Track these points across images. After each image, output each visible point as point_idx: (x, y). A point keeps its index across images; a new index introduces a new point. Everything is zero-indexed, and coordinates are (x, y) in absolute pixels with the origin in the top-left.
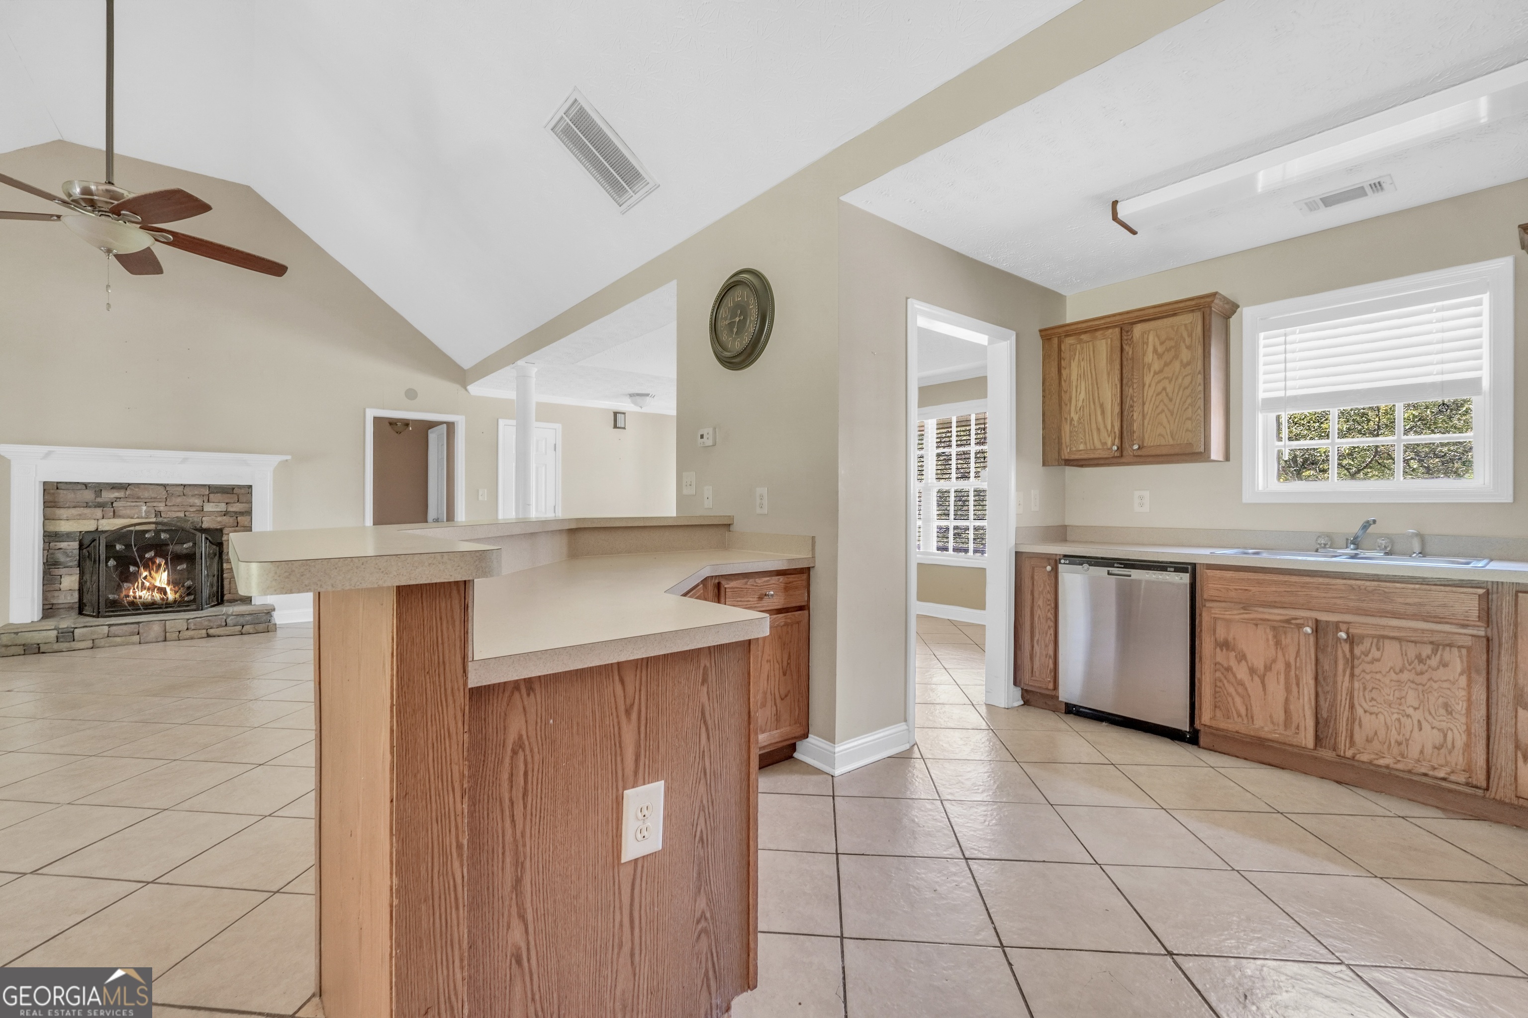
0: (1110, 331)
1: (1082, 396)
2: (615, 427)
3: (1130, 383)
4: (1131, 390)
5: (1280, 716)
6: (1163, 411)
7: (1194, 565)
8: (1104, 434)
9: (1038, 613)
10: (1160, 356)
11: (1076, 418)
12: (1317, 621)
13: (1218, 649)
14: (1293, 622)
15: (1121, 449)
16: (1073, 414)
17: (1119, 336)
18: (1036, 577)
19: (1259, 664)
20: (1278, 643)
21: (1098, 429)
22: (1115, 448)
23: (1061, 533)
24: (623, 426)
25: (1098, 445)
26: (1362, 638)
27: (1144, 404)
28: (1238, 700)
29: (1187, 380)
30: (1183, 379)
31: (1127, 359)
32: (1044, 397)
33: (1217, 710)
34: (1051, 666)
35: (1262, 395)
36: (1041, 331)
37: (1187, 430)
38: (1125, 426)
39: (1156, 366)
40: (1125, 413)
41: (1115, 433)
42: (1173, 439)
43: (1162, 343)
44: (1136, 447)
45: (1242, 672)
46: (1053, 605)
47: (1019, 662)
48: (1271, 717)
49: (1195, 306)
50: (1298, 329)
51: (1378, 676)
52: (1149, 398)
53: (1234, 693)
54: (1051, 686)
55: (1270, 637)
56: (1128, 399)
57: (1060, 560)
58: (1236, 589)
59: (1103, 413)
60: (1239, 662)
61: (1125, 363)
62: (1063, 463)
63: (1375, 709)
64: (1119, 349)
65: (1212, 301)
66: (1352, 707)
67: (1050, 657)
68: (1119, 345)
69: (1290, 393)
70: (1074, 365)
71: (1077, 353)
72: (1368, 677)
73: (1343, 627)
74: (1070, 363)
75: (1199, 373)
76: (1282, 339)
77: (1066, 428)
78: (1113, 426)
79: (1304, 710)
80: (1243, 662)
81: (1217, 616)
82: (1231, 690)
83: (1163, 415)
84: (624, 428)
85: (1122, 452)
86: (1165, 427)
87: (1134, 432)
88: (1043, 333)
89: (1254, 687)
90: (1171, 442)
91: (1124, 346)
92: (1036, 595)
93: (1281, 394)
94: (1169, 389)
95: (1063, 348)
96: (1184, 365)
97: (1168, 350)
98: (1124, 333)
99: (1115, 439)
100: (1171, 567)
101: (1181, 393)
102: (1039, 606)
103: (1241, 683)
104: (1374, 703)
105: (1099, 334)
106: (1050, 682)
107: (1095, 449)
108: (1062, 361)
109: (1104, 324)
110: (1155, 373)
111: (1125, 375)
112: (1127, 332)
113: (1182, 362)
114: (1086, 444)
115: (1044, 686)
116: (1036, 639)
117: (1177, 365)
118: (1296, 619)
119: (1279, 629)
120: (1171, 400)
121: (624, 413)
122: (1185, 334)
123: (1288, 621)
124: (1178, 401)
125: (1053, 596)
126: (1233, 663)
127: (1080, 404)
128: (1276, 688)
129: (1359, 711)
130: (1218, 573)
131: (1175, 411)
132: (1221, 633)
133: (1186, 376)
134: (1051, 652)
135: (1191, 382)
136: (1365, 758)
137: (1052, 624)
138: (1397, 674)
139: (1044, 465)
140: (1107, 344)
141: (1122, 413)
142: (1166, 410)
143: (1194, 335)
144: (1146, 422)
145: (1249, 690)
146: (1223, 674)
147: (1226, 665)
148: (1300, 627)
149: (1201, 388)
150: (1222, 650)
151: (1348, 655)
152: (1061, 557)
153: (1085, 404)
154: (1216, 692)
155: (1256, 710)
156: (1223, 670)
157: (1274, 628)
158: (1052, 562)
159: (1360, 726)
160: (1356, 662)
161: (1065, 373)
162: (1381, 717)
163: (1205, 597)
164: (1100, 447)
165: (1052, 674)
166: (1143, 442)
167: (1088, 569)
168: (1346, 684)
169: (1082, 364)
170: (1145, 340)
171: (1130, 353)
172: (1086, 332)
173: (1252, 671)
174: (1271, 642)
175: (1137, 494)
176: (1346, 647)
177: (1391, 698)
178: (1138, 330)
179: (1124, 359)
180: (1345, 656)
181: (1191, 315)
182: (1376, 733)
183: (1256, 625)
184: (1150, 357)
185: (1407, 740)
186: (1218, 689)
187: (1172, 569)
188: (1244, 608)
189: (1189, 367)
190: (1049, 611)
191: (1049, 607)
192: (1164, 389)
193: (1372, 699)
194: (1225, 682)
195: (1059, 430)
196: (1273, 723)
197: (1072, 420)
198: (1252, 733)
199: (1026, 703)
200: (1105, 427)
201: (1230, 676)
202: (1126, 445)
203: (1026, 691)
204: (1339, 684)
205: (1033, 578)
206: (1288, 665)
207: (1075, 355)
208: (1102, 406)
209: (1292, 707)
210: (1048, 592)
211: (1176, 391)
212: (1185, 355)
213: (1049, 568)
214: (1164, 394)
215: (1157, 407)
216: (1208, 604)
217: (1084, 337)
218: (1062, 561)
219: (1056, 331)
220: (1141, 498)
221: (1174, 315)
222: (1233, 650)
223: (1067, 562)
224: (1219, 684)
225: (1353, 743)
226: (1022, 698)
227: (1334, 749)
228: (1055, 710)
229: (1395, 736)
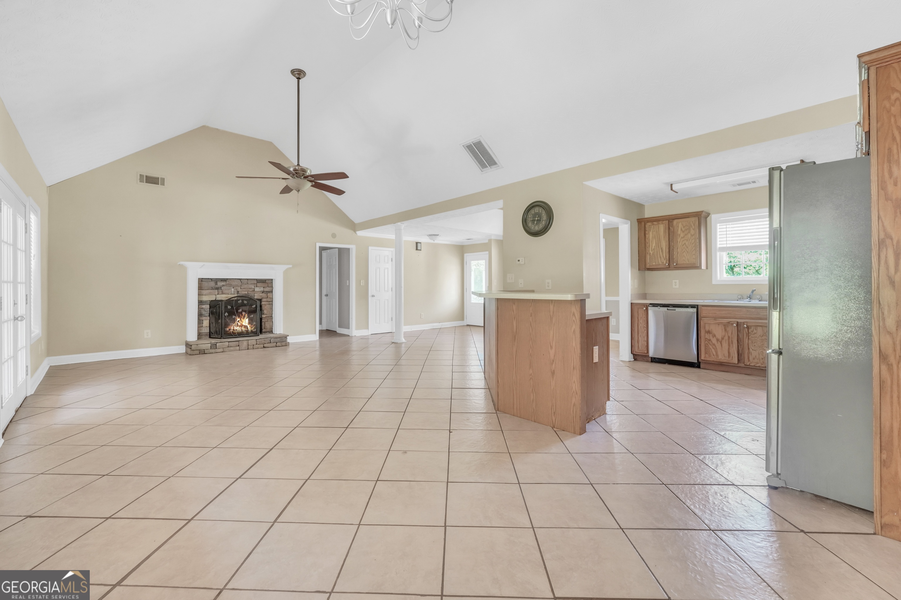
0: (665, 221)
1: (654, 245)
2: (417, 249)
3: (672, 241)
4: (673, 243)
5: (727, 354)
6: (684, 251)
7: (698, 305)
8: (663, 259)
9: (640, 325)
10: (683, 232)
11: (651, 253)
12: (737, 322)
13: (706, 334)
14: (730, 323)
15: (669, 264)
16: (650, 251)
17: (668, 224)
18: (639, 312)
19: (720, 338)
20: (725, 330)
21: (660, 257)
22: (667, 264)
23: (644, 296)
24: (420, 249)
25: (660, 263)
26: (751, 326)
27: (678, 249)
28: (713, 350)
29: (693, 241)
30: (692, 241)
31: (671, 232)
32: (638, 244)
33: (706, 354)
34: (646, 344)
35: (718, 246)
36: (637, 219)
37: (693, 258)
38: (670, 257)
39: (682, 235)
40: (671, 252)
41: (667, 259)
42: (688, 262)
43: (684, 227)
44: (675, 264)
45: (714, 341)
46: (646, 322)
47: (633, 344)
48: (724, 355)
49: (695, 215)
50: (730, 223)
51: (756, 338)
52: (679, 246)
53: (712, 348)
54: (646, 352)
55: (723, 328)
56: (672, 247)
57: (649, 305)
58: (712, 313)
59: (662, 251)
60: (713, 337)
61: (670, 233)
62: (647, 269)
63: (755, 349)
64: (668, 228)
65: (702, 214)
66: (749, 349)
67: (645, 341)
68: (668, 227)
69: (728, 246)
70: (651, 233)
71: (652, 229)
72: (753, 339)
73: (746, 323)
74: (649, 232)
75: (698, 238)
76: (725, 226)
77: (648, 257)
78: (666, 256)
79: (734, 351)
80: (715, 337)
81: (706, 322)
82: (711, 347)
83: (685, 253)
84: (421, 250)
85: (669, 266)
86: (685, 257)
87: (674, 259)
88: (638, 220)
89: (718, 345)
90: (688, 263)
91: (670, 227)
92: (639, 318)
93: (725, 246)
94: (687, 244)
95: (646, 226)
96: (692, 236)
97: (686, 230)
98: (670, 222)
99: (667, 261)
100: (690, 306)
101: (691, 245)
102: (641, 322)
103: (714, 345)
104: (755, 347)
105: (660, 222)
106: (645, 350)
107: (659, 265)
108: (646, 232)
109: (662, 219)
110: (682, 238)
111: (670, 238)
112: (671, 222)
113: (691, 234)
114: (655, 263)
115: (643, 352)
116: (639, 335)
117: (689, 235)
118: (731, 322)
119: (726, 326)
120: (687, 248)
121: (421, 243)
122: (692, 225)
123: (729, 323)
124: (690, 248)
125: (646, 319)
126: (711, 338)
127: (653, 248)
128: (725, 345)
129: (751, 350)
130: (705, 308)
131: (689, 252)
132: (707, 328)
133: (693, 239)
134: (646, 339)
135: (695, 242)
136: (752, 364)
137: (646, 329)
138: (761, 337)
139: (639, 270)
140: (663, 226)
141: (669, 251)
142: (686, 251)
143: (695, 225)
144: (678, 255)
145: (717, 346)
146: (708, 342)
147: (709, 339)
148: (732, 324)
149: (698, 244)
150: (707, 334)
151: (747, 332)
152: (649, 304)
153: (655, 248)
154: (706, 348)
155: (719, 353)
156: (708, 341)
157: (724, 325)
158: (646, 306)
159: (751, 355)
160: (750, 334)
161: (647, 236)
162: (757, 351)
163: (702, 316)
164: (661, 264)
165: (646, 347)
166: (677, 262)
167: (660, 308)
168: (747, 341)
169: (654, 233)
170: (678, 226)
171: (672, 230)
172: (655, 221)
173: (718, 340)
174: (724, 330)
175: (674, 281)
176: (746, 330)
177: (760, 345)
178: (675, 222)
179: (670, 232)
180: (746, 332)
181: (694, 218)
182: (756, 356)
183: (719, 325)
184: (679, 232)
185: (765, 357)
186: (706, 347)
187: (690, 307)
188: (714, 319)
189: (694, 236)
190: (645, 324)
191: (645, 323)
192: (685, 244)
193: (755, 346)
194: (709, 345)
195: (645, 257)
196: (724, 357)
197: (650, 253)
198: (718, 361)
199: (635, 359)
200: (663, 256)
201: (710, 342)
202: (671, 263)
203: (636, 355)
204: (745, 341)
205: (638, 312)
206: (729, 337)
207: (651, 229)
208: (662, 249)
209: (730, 351)
210: (644, 317)
211: (689, 244)
212: (692, 232)
213: (645, 308)
214: (685, 245)
215: (682, 250)
216: (703, 319)
217: (655, 223)
218: (650, 306)
219: (643, 220)
220: (676, 283)
221: (688, 217)
222: (711, 333)
223: (652, 306)
224: (707, 345)
225: (749, 360)
226: (634, 358)
227: (744, 363)
228: (647, 361)
229: (761, 357)
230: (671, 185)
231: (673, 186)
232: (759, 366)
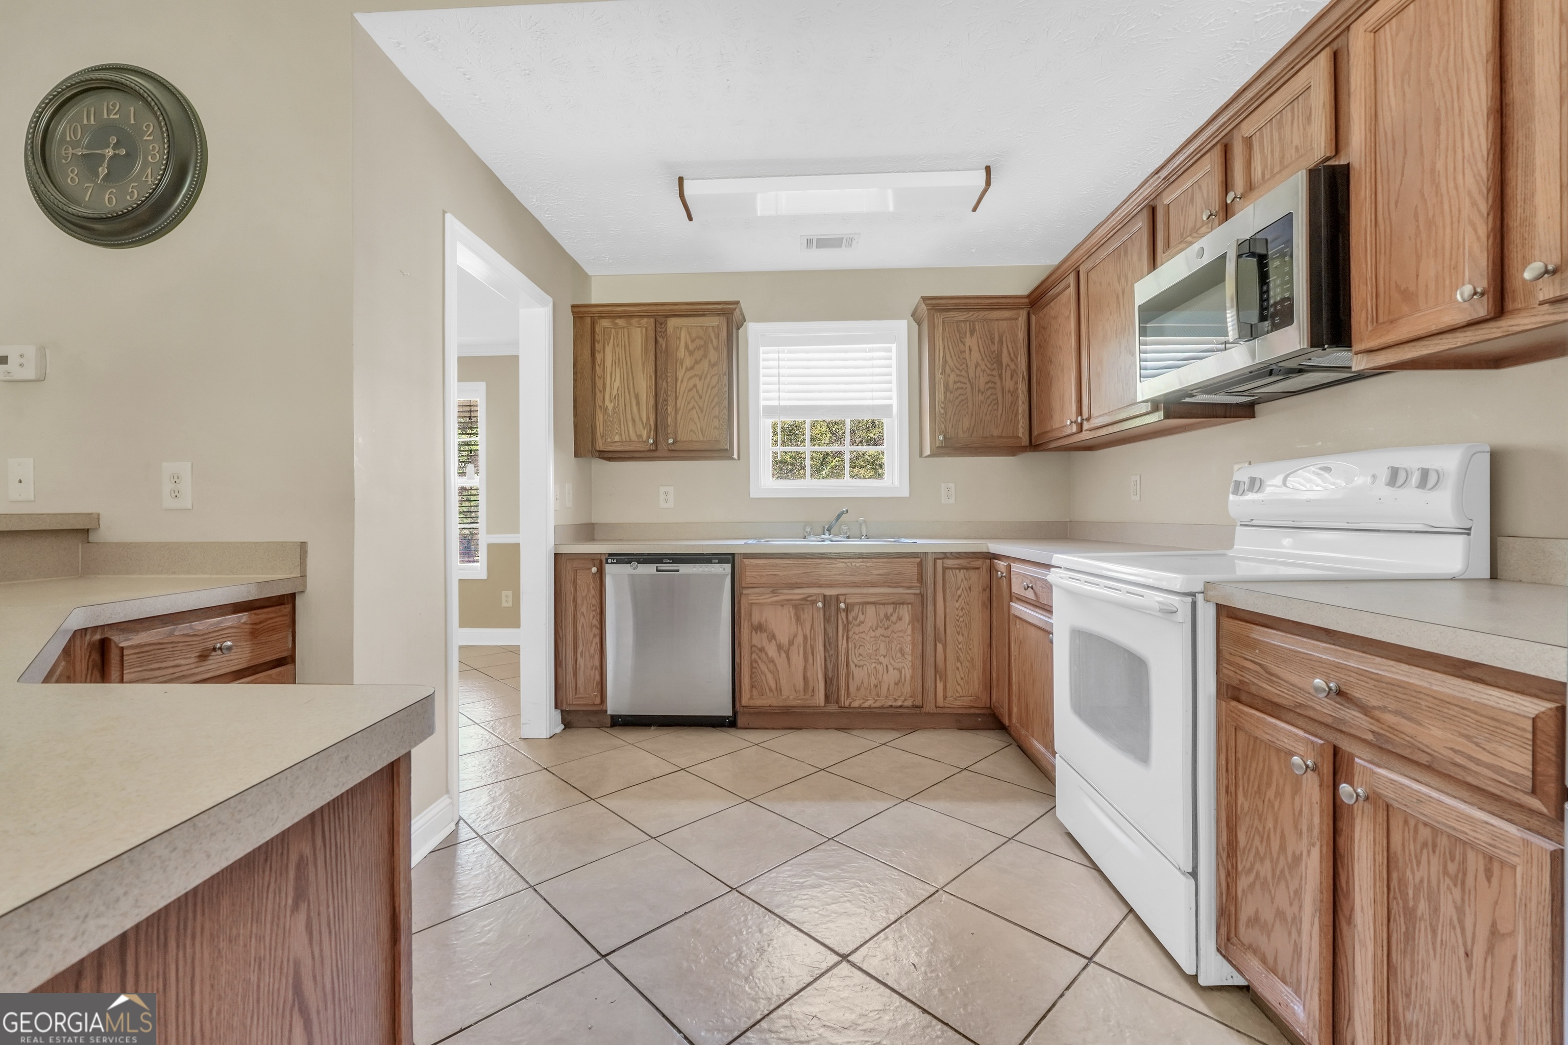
0: (645, 320)
1: (617, 384)
3: (664, 376)
4: (665, 384)
5: (800, 684)
6: (693, 408)
7: (733, 555)
8: (639, 426)
9: (581, 621)
10: (691, 353)
11: (610, 407)
12: (825, 596)
13: (754, 633)
14: (809, 599)
15: (656, 442)
16: (607, 403)
17: (653, 327)
18: (578, 582)
19: (784, 640)
20: (798, 619)
21: (634, 421)
22: (651, 441)
23: (588, 531)
25: (634, 438)
26: (853, 605)
27: (677, 398)
28: (769, 676)
29: (715, 379)
30: (711, 379)
31: (661, 352)
32: (575, 380)
33: (754, 689)
34: (598, 678)
35: (763, 403)
36: (573, 306)
37: (715, 428)
38: (659, 420)
39: (688, 362)
40: (660, 406)
41: (650, 425)
42: (703, 436)
43: (693, 341)
44: (671, 441)
45: (772, 651)
46: (598, 611)
47: (560, 681)
48: (794, 686)
49: (722, 310)
50: (786, 348)
51: (863, 635)
52: (681, 393)
53: (766, 671)
54: (598, 701)
55: (793, 615)
56: (662, 392)
57: (607, 559)
58: (767, 575)
59: (638, 404)
60: (770, 641)
61: (659, 355)
62: (597, 454)
63: (862, 663)
64: (653, 340)
65: (735, 309)
66: (848, 664)
67: (596, 668)
68: (654, 335)
69: (783, 403)
70: (609, 350)
71: (612, 338)
72: (857, 637)
73: (842, 598)
74: (604, 347)
75: (725, 374)
76: (776, 356)
77: (600, 416)
78: (648, 418)
79: (817, 675)
80: (773, 641)
81: (753, 601)
82: (764, 668)
83: (694, 411)
85: (656, 446)
86: (695, 424)
87: (668, 426)
88: (576, 310)
89: (781, 661)
90: (701, 438)
91: (658, 337)
92: (579, 601)
93: (775, 403)
94: (699, 387)
95: (597, 330)
96: (712, 365)
97: (698, 348)
98: (658, 325)
99: (650, 431)
100: (715, 559)
101: (709, 391)
102: (583, 614)
103: (773, 661)
104: (861, 657)
105: (634, 321)
106: (597, 695)
107: (630, 441)
108: (596, 344)
109: (639, 312)
110: (687, 370)
111: (659, 368)
112: (661, 324)
113: (710, 361)
114: (621, 435)
115: (590, 702)
116: (579, 651)
117: (705, 364)
118: (811, 596)
119: (799, 607)
120: (701, 397)
122: (712, 335)
123: (805, 599)
124: (707, 398)
125: (598, 601)
126: (765, 643)
127: (615, 392)
128: (797, 659)
129: (852, 666)
130: (753, 561)
131: (705, 409)
132: (756, 618)
133: (713, 375)
134: (597, 663)
135: (718, 382)
136: (856, 704)
137: (598, 632)
138: (874, 631)
139: (576, 455)
140: (642, 332)
141: (656, 406)
142: (697, 407)
143: (720, 338)
144: (679, 417)
145: (778, 665)
146: (757, 655)
147: (760, 646)
148: (814, 603)
149: (726, 389)
150: (756, 633)
151: (845, 622)
152: (607, 556)
153: (620, 392)
154: (753, 673)
155: (783, 682)
156: (757, 651)
157: (795, 607)
158: (597, 563)
159: (853, 678)
160: (850, 626)
161: (599, 357)
162: (865, 667)
163: (743, 585)
164: (636, 440)
165: (599, 687)
166: (676, 438)
167: (637, 566)
168: (844, 646)
169: (617, 349)
170: (678, 335)
171: (664, 346)
172: (620, 317)
173: (780, 647)
174: (794, 620)
175: (662, 489)
176: (844, 615)
177: (871, 651)
178: (672, 323)
179: (658, 352)
180: (843, 622)
181: (717, 318)
182: (862, 682)
183: (782, 606)
184: (682, 352)
185: (880, 682)
186: (754, 670)
187: (716, 561)
188: (773, 592)
189: (716, 368)
190: (594, 617)
191: (594, 613)
192: (695, 386)
193: (860, 655)
194: (759, 662)
195: (593, 417)
196: (795, 691)
197: (606, 409)
198: (781, 704)
199: (568, 724)
200: (641, 419)
201: (763, 655)
202: (661, 439)
203: (568, 712)
204: (840, 646)
205: (575, 582)
206: (805, 637)
207: (610, 339)
208: (637, 396)
209: (809, 674)
210: (593, 596)
211: (705, 389)
212: (713, 355)
213: (594, 570)
214: (694, 390)
215: (689, 403)
216: (745, 592)
217: (620, 322)
218: (610, 561)
219: (590, 309)
220: (666, 494)
221: (703, 315)
222: (765, 631)
223: (615, 561)
224: (755, 665)
225: (848, 694)
226: (564, 721)
227: (837, 703)
228: (600, 727)
229: (873, 681)
230: (681, 180)
231: (686, 183)
232: (870, 707)
